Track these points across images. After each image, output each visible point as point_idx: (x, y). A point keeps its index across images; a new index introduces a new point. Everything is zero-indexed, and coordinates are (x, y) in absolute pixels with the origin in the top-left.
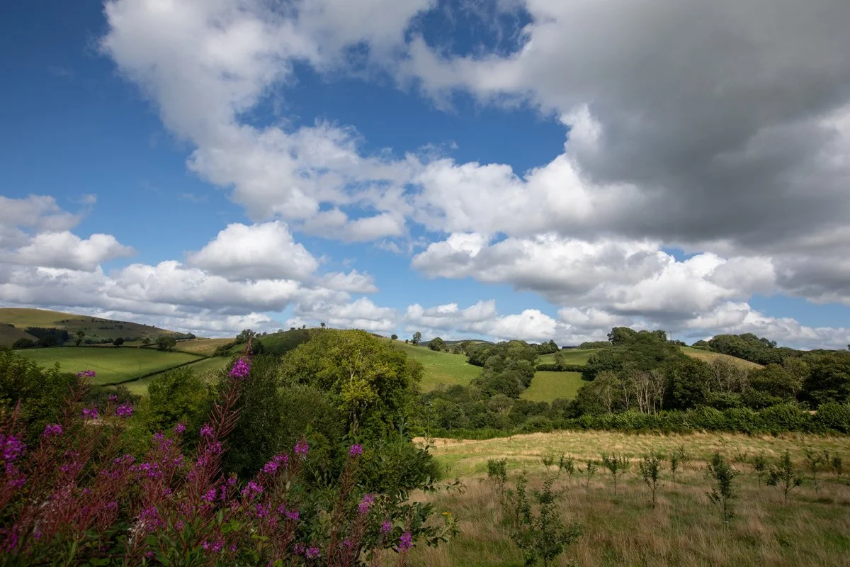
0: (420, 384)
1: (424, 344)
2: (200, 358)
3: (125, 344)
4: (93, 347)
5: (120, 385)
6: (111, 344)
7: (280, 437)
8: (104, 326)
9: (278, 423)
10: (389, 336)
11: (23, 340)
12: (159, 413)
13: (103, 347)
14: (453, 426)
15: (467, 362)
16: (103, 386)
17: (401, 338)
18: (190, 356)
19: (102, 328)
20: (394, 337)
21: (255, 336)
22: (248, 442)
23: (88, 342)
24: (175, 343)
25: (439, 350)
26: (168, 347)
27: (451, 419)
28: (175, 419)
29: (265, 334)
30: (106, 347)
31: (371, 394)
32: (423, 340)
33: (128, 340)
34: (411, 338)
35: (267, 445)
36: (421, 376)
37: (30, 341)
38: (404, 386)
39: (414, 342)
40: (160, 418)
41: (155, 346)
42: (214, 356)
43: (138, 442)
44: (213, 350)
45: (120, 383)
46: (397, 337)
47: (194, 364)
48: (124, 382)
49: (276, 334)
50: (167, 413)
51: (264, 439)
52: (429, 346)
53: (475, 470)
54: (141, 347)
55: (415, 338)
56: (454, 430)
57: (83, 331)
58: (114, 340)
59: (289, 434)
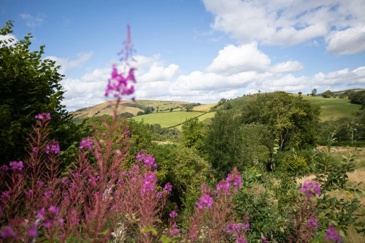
0: (319, 117)
1: (319, 95)
2: (204, 113)
3: (174, 110)
4: (163, 112)
5: (175, 127)
6: (169, 111)
7: (243, 148)
8: (165, 103)
9: (242, 141)
10: (297, 93)
11: (140, 112)
12: (189, 138)
13: (166, 112)
14: (342, 139)
15: (349, 102)
16: (169, 128)
17: (304, 94)
18: (200, 113)
19: (165, 105)
20: (300, 93)
21: (226, 101)
22: (228, 150)
23: (161, 111)
24: (193, 108)
25: (329, 98)
26: (190, 110)
27: (340, 136)
28: (194, 141)
29: (231, 99)
30: (167, 112)
31: (290, 124)
32: (318, 93)
33: (175, 108)
34: (310, 93)
35: (237, 151)
36: (319, 113)
37: (142, 112)
38: (311, 119)
39: (312, 95)
40: (189, 141)
41: (185, 110)
42: (209, 112)
43: (180, 151)
44: (209, 109)
45: (175, 126)
46: (301, 93)
47: (201, 116)
48: (176, 126)
49: (237, 99)
50: (191, 138)
51: (236, 149)
52: (322, 96)
53: (361, 165)
54: (180, 111)
55: (313, 92)
56: (343, 142)
57: (158, 106)
58: (170, 108)
59: (247, 146)
